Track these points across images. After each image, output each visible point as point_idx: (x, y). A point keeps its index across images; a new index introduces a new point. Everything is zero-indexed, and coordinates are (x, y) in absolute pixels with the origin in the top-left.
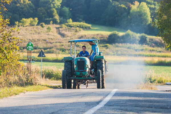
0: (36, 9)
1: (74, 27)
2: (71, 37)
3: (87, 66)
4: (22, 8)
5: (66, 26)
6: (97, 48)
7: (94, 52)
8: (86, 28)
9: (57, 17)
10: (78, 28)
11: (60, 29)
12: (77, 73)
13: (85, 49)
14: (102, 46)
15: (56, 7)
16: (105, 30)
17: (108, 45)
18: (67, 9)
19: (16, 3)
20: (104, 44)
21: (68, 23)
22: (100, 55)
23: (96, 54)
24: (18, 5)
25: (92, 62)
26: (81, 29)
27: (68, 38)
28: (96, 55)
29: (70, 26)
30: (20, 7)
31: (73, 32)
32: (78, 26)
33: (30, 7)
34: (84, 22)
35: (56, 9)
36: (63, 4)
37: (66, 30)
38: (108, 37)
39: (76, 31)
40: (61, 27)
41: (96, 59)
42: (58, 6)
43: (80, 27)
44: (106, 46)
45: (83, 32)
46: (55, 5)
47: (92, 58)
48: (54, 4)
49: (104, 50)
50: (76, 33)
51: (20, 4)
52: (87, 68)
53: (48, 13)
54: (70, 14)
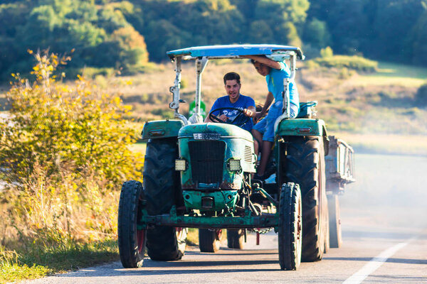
0: (248, 25)
1: (335, 66)
2: (327, 90)
3: (233, 166)
4: (215, 22)
5: (317, 65)
6: (291, 85)
7: (278, 104)
8: (364, 70)
9: (297, 44)
10: (345, 71)
11: (304, 72)
12: (187, 197)
13: (236, 89)
14: (404, 114)
15: (296, 20)
16: (411, 76)
17: (416, 110)
18: (320, 25)
19: (200, 10)
20: (406, 108)
21: (320, 56)
22: (306, 116)
23: (284, 110)
24: (206, 14)
25: (267, 145)
26: (353, 72)
27: (322, 93)
28: (284, 116)
29: (328, 65)
30: (211, 18)
31: (334, 79)
32: (345, 66)
33: (235, 18)
34: (359, 56)
35: (296, 25)
36: (311, 14)
37: (316, 74)
38: (415, 91)
39: (342, 77)
40: (306, 68)
41: (283, 134)
42: (300, 17)
43: (351, 67)
44: (411, 113)
45: (357, 80)
46: (293, 15)
47: (267, 128)
48: (289, 13)
49: (407, 123)
50: (340, 81)
51: (211, 11)
52: (236, 172)
53: (275, 33)
54: (329, 36)
